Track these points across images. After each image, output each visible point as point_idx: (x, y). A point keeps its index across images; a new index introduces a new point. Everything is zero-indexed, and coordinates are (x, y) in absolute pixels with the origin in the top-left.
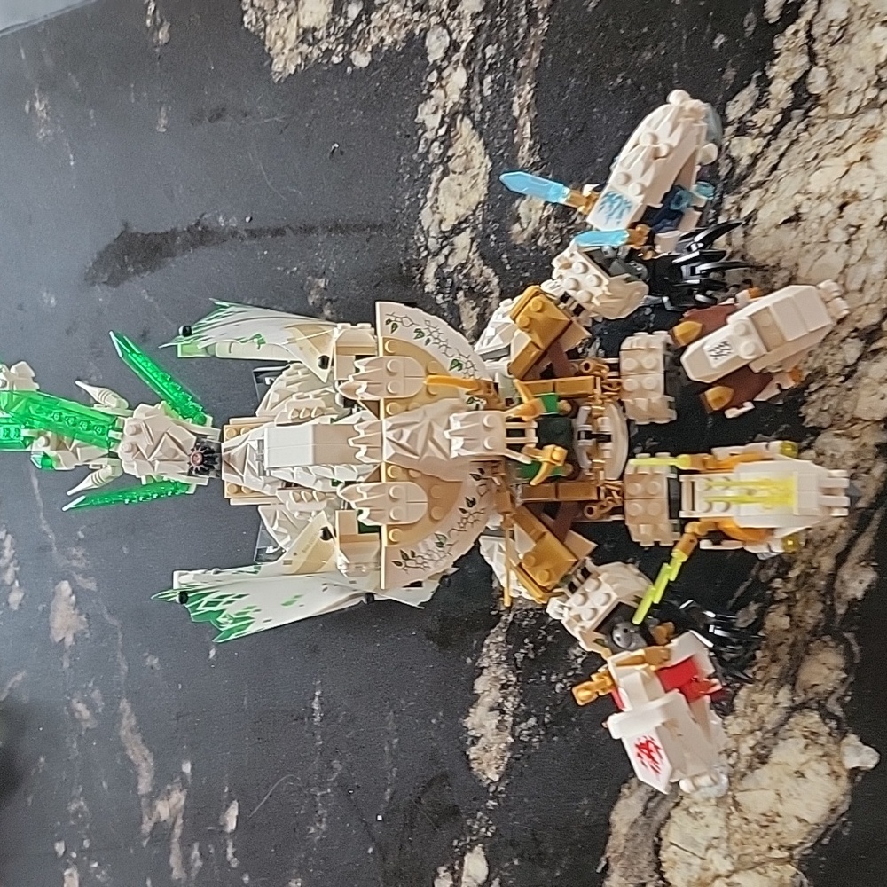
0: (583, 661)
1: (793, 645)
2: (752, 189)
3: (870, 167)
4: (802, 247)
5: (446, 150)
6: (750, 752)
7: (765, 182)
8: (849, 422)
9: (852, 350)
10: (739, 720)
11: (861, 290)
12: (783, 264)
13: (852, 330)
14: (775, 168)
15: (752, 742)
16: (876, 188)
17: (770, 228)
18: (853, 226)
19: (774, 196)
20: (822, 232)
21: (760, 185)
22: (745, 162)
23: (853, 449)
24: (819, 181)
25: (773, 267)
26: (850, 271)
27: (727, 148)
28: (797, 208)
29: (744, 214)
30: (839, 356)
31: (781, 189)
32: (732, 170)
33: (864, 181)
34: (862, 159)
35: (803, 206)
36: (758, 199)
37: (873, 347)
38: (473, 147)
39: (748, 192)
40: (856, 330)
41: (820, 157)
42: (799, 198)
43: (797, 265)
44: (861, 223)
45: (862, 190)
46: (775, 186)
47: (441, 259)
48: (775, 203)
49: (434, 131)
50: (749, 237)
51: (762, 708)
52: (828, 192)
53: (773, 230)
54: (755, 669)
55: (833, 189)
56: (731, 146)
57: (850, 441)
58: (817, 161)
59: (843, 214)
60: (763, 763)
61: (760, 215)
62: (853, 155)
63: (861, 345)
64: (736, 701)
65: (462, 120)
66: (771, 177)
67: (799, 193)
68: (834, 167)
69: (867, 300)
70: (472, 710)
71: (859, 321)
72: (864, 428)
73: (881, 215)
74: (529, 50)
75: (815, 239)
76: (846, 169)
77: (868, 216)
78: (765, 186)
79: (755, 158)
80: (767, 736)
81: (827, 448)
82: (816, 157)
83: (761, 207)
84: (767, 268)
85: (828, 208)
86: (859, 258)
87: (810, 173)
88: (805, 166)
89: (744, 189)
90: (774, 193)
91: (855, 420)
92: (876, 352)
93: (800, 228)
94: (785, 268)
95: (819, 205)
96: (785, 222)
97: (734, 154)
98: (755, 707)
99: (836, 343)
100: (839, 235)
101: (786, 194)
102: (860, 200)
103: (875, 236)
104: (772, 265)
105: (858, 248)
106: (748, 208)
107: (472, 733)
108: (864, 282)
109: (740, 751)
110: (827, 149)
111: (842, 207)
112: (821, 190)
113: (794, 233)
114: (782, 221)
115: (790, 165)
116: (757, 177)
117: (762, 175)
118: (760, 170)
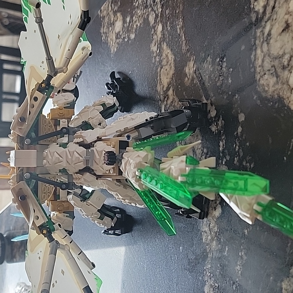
2: (266, 22)
5: (160, 57)
7: (271, 16)
12: (286, 51)
14: (274, 7)
17: (277, 37)
19: (276, 21)
21: (269, 18)
22: (261, 11)
27: (253, 8)
28: (286, 22)
29: (265, 35)
31: (278, 17)
35: (289, 20)
36: (270, 25)
38: (168, 53)
39: (265, 24)
42: (286, 17)
46: (275, 16)
47: (165, 102)
48: (277, 24)
49: (156, 52)
50: (269, 45)
53: (279, 37)
56: (255, 7)
61: (273, 32)
65: (163, 44)
66: (273, 14)
67: (286, 14)
74: (179, 4)
78: (271, 18)
79: (265, 7)
83: (272, 29)
84: (279, 56)
89: (263, 23)
90: (276, 19)
93: (290, 31)
94: (287, 53)
96: (283, 31)
97: (256, 9)
101: (281, 18)
104: (281, 54)
106: (267, 31)
113: (288, 35)
114: (281, 31)
115: (279, 3)
116: (268, 15)
117: (269, 13)
118: (268, 12)
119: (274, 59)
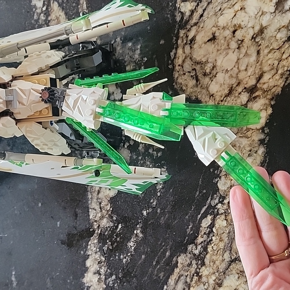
0: (134, 248)
1: (229, 233)
2: (192, 26)
3: (246, 12)
4: (218, 52)
5: (47, 17)
6: (213, 282)
7: (198, 23)
8: (246, 130)
9: (244, 97)
10: (208, 268)
11: (246, 70)
12: (210, 60)
13: (243, 88)
14: (202, 16)
15: (214, 278)
16: (249, 22)
17: (202, 44)
18: (240, 40)
19: (202, 29)
20: (226, 44)
21: (196, 24)
22: (188, 14)
23: (249, 143)
24: (223, 20)
25: (205, 62)
26: (241, 62)
27: (179, 8)
28: (214, 34)
29: (190, 38)
30: (239, 101)
31: (205, 26)
32: (182, 18)
33: (243, 19)
34: (241, 9)
35: (216, 33)
36: (195, 30)
37: (254, 95)
38: (60, 15)
39: (190, 28)
40: (245, 88)
41: (222, 9)
42: (214, 29)
43: (216, 60)
44: (244, 38)
45: (242, 24)
46: (203, 24)
48: (203, 32)
49: (41, 9)
50: (192, 49)
51: (217, 263)
52: (227, 25)
53: (203, 45)
54: (213, 245)
55: (229, 24)
56: (181, 7)
57: (247, 139)
58: (221, 11)
59: (235, 35)
60: (220, 287)
61: (198, 38)
62: (237, 7)
63: (248, 95)
64: (205, 260)
65: (53, 2)
66: (201, 20)
67: (214, 26)
68: (228, 14)
69: (249, 74)
70: (86, 275)
71: (246, 84)
72: (253, 132)
73: (252, 35)
75: (223, 48)
76: (235, 14)
77: (247, 35)
78: (198, 25)
79: (192, 12)
80: (221, 274)
81: (237, 143)
82: (220, 9)
83: (197, 34)
84: (202, 62)
85: (228, 33)
86: (244, 55)
87: (218, 17)
88: (216, 14)
89: (188, 27)
90: (202, 27)
91: (248, 130)
92: (255, 98)
93: (216, 43)
94: (211, 62)
95: (224, 31)
96: (208, 41)
97: (182, 10)
98: (214, 263)
99: (237, 95)
100: (234, 45)
101: (208, 28)
102: (242, 28)
103: (250, 44)
104: (204, 61)
105: (243, 51)
106: (191, 35)
107: (87, 285)
108: (247, 66)
109: (209, 282)
110: (225, 5)
111: (234, 32)
112: (224, 25)
113: (213, 46)
114: (207, 41)
115: (208, 14)
116: (194, 20)
117: (196, 19)
118: (195, 17)
119: (196, 64)
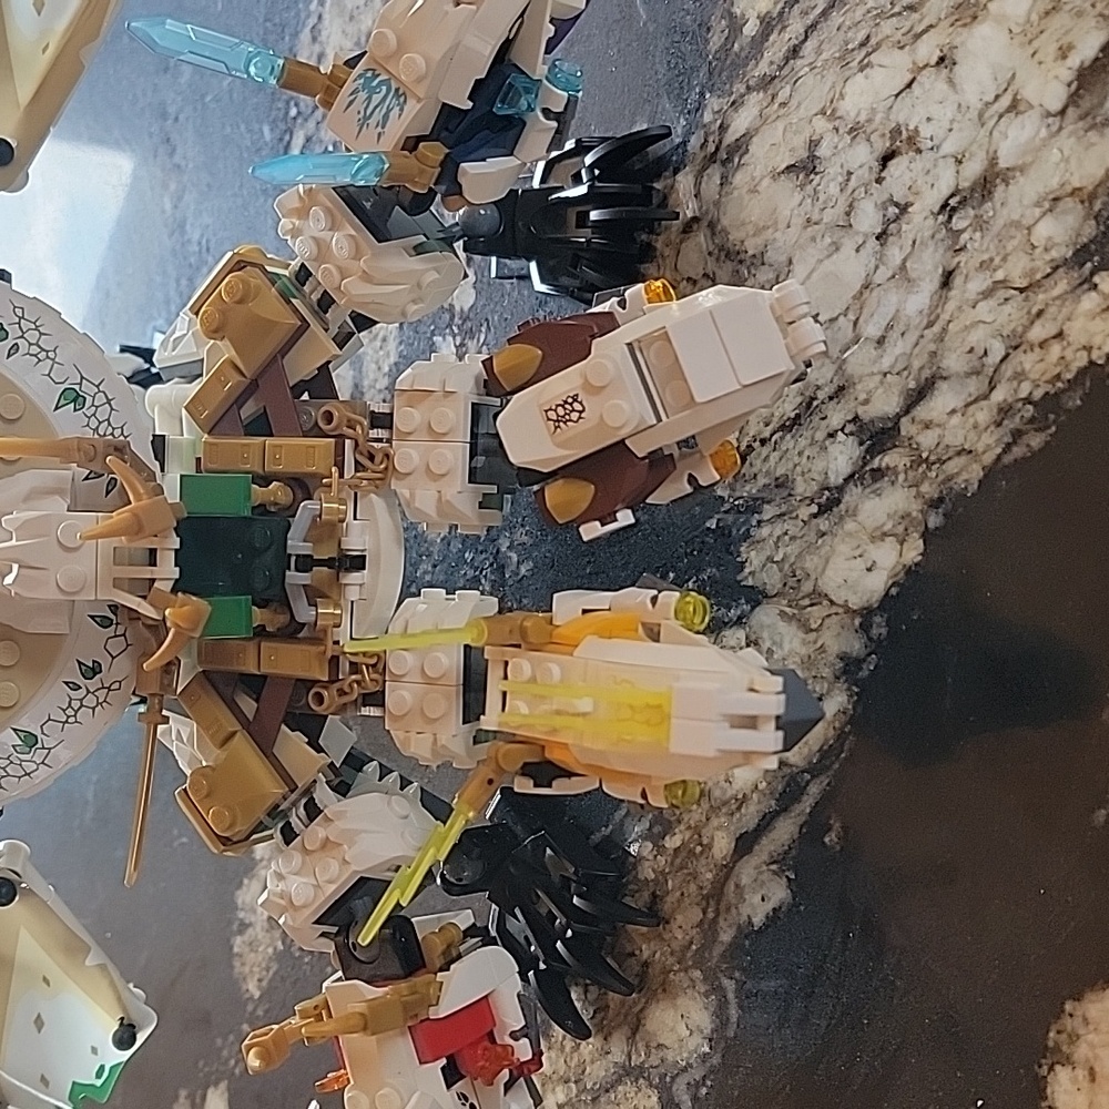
2: (749, 89)
3: (951, 82)
4: (806, 228)
7: (773, 78)
8: (808, 596)
9: (842, 457)
11: (881, 341)
12: (770, 256)
13: (850, 418)
14: (794, 52)
16: (950, 130)
17: (763, 177)
18: (897, 205)
19: (782, 111)
20: (842, 207)
21: (767, 82)
22: (751, 29)
23: (804, 651)
24: (864, 94)
25: (754, 256)
26: (872, 297)
28: (813, 144)
29: (730, 138)
30: (819, 465)
31: (794, 103)
32: (726, 48)
33: (935, 110)
34: (942, 59)
35: (824, 144)
36: (755, 111)
37: (876, 463)
39: (743, 96)
40: (856, 419)
41: (873, 41)
42: (821, 125)
43: (790, 262)
44: (911, 199)
45: (925, 131)
46: (788, 89)
48: (780, 125)
50: (727, 188)
52: (869, 121)
53: (766, 182)
55: (879, 117)
57: (801, 635)
58: (863, 53)
59: (883, 175)
61: (756, 146)
62: (927, 50)
63: (857, 452)
66: (786, 70)
67: (823, 112)
68: (891, 68)
69: (886, 363)
70: (246, 881)
71: (866, 402)
72: (829, 616)
73: (946, 192)
75: (828, 216)
76: (910, 77)
77: (925, 189)
79: (769, 24)
80: (583, 1097)
81: (765, 635)
82: (862, 45)
83: (757, 130)
84: (742, 256)
85: (862, 156)
86: (890, 274)
87: (848, 73)
88: (843, 59)
89: (739, 87)
90: (784, 105)
91: (818, 597)
92: (878, 474)
93: (809, 188)
94: (771, 266)
95: (850, 146)
96: (789, 168)
97: (737, 9)
99: (820, 436)
100: (868, 218)
101: (802, 112)
102: (919, 151)
103: (928, 234)
104: (750, 252)
105: (895, 254)
106: (740, 123)
107: (241, 915)
108: (890, 327)
110: (887, 27)
111: (886, 159)
112: (858, 115)
113: (798, 197)
114: (784, 166)
115: (819, 52)
116: (763, 68)
117: (772, 63)
118: (773, 50)
119: (723, 254)
